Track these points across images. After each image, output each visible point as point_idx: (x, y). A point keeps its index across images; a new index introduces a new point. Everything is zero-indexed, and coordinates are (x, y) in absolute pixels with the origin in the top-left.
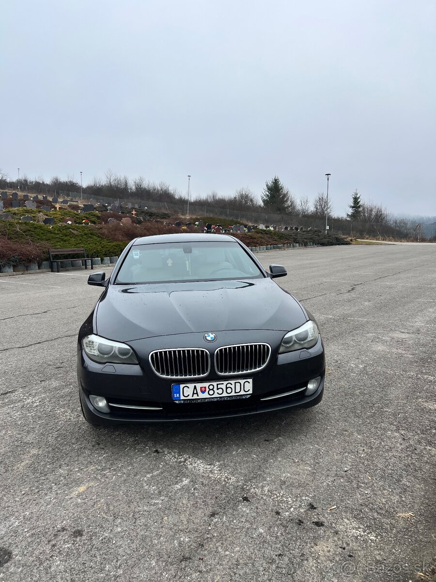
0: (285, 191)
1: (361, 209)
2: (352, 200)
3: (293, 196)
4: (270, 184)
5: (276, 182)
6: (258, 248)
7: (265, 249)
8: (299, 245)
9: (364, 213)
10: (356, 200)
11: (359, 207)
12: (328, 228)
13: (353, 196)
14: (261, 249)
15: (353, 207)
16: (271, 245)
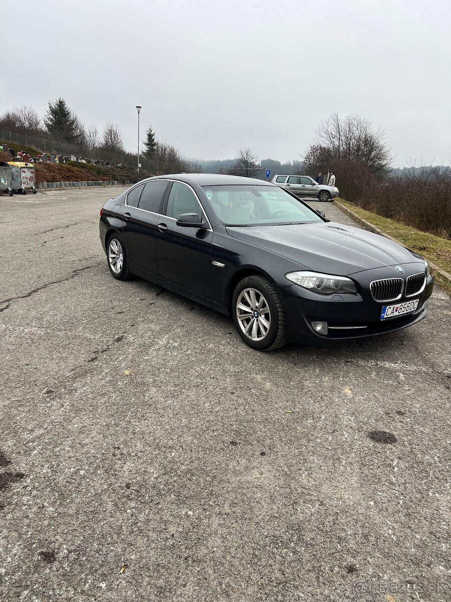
0: (72, 117)
1: (155, 148)
2: (147, 137)
3: (83, 125)
4: (54, 106)
5: (61, 104)
6: (79, 183)
7: (86, 184)
8: (118, 183)
9: (158, 151)
10: (150, 137)
11: (154, 145)
12: (140, 165)
13: (148, 133)
14: (83, 184)
15: (147, 145)
16: (92, 181)
